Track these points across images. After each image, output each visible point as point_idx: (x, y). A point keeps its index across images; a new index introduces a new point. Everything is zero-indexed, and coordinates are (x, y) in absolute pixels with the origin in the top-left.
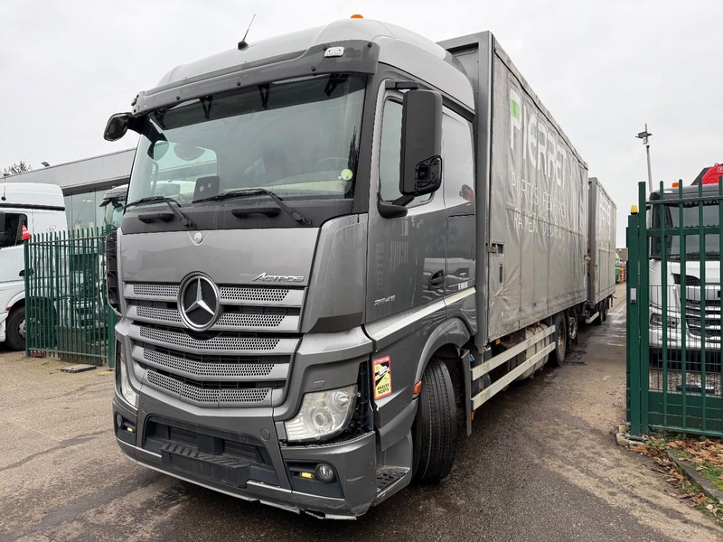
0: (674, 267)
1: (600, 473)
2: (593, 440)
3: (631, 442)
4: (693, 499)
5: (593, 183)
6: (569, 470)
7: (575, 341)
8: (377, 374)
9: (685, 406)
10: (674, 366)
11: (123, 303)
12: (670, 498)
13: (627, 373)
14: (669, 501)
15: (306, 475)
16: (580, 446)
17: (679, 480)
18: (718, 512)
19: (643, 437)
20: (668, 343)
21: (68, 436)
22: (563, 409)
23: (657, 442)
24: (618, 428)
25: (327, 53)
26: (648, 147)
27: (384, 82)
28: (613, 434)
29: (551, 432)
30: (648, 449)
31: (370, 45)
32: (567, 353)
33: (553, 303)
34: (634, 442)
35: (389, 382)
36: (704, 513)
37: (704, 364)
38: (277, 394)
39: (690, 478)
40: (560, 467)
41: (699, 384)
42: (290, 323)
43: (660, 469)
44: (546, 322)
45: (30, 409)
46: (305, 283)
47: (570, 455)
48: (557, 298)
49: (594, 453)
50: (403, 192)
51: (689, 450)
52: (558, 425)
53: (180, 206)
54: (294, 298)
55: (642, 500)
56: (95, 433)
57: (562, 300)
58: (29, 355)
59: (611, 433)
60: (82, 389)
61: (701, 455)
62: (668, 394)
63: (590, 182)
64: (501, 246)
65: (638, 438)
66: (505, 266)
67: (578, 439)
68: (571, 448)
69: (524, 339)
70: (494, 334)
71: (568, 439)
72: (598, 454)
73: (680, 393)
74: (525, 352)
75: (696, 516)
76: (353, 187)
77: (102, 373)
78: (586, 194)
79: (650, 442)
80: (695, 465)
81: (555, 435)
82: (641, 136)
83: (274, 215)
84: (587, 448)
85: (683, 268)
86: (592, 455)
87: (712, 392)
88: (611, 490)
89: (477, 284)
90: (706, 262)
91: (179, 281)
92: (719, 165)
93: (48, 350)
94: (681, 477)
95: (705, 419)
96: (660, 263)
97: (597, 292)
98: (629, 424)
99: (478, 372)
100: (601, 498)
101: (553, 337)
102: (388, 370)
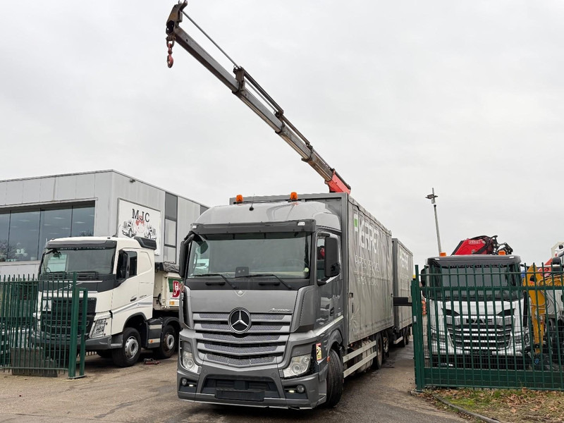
1: (403, 402)
2: (400, 394)
3: (417, 393)
4: (440, 406)
5: (395, 242)
6: (389, 402)
7: (387, 354)
8: (317, 350)
11: (191, 322)
15: (292, 391)
19: (422, 390)
25: (299, 224)
26: (435, 206)
27: (317, 233)
29: (379, 392)
30: (425, 395)
31: (313, 221)
32: (383, 362)
33: (375, 326)
34: (419, 393)
35: (321, 354)
38: (279, 359)
39: (440, 401)
40: (385, 401)
42: (285, 329)
43: (428, 400)
44: (371, 338)
46: (292, 313)
47: (389, 398)
48: (376, 323)
49: (400, 398)
51: (441, 393)
52: (382, 390)
54: (287, 318)
55: (420, 408)
57: (379, 324)
59: (408, 391)
61: (446, 394)
63: (393, 242)
64: (352, 294)
65: (420, 391)
66: (355, 303)
67: (393, 394)
69: (361, 347)
70: (351, 340)
71: (388, 394)
72: (402, 398)
74: (362, 354)
76: (309, 275)
78: (391, 252)
79: (425, 392)
80: (443, 397)
82: (429, 197)
83: (277, 285)
84: (397, 396)
85: (445, 305)
88: (407, 406)
89: (343, 314)
90: (463, 302)
91: (229, 312)
92: (469, 239)
94: (437, 401)
96: (434, 301)
97: (400, 320)
98: (416, 386)
99: (345, 359)
101: (375, 348)
102: (321, 349)
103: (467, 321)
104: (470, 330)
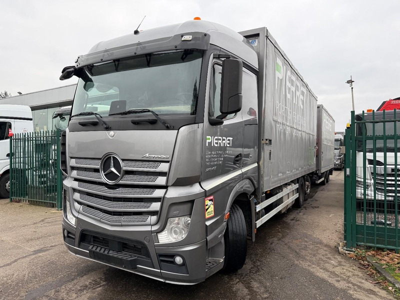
0: (370, 156)
1: (331, 269)
2: (326, 251)
3: (346, 252)
4: (381, 283)
5: (320, 107)
6: (313, 268)
8: (207, 205)
9: (376, 232)
10: (370, 210)
11: (69, 169)
12: (369, 283)
13: (345, 214)
14: (368, 285)
16: (319, 254)
17: (373, 273)
18: (395, 291)
19: (353, 249)
20: (367, 197)
21: (37, 248)
22: (309, 233)
23: (361, 252)
24: (339, 244)
25: (183, 39)
26: (352, 88)
27: (212, 54)
28: (336, 248)
29: (303, 246)
30: (356, 256)
31: (205, 35)
34: (349, 252)
35: (213, 209)
36: (387, 291)
37: (386, 209)
38: (154, 219)
39: (379, 272)
40: (309, 266)
41: (383, 221)
42: (161, 181)
43: (363, 267)
44: (293, 182)
45: (14, 232)
46: (170, 159)
47: (314, 259)
49: (327, 258)
50: (221, 112)
51: (378, 257)
52: (307, 242)
53: (101, 117)
54: (164, 167)
55: (354, 285)
56: (52, 246)
58: (11, 201)
59: (335, 247)
60: (43, 221)
61: (385, 259)
62: (367, 226)
63: (318, 107)
64: (270, 141)
65: (351, 250)
67: (318, 250)
68: (314, 255)
69: (282, 191)
70: (267, 188)
71: (312, 249)
72: (329, 258)
73: (373, 225)
74: (282, 197)
75: (383, 293)
77: (53, 212)
79: (357, 252)
80: (382, 265)
81: (305, 248)
82: (348, 82)
83: (154, 123)
84: (323, 255)
85: (375, 156)
86: (326, 259)
87: (390, 225)
88: (337, 279)
90: (387, 153)
91: (101, 157)
92: (391, 100)
93: (22, 198)
94: (375, 272)
95: (386, 239)
96: (362, 153)
97: (322, 166)
98: (345, 242)
99: (259, 208)
100: (332, 283)
101: (298, 190)
102: (212, 203)
103: (393, 170)
104: (396, 178)
